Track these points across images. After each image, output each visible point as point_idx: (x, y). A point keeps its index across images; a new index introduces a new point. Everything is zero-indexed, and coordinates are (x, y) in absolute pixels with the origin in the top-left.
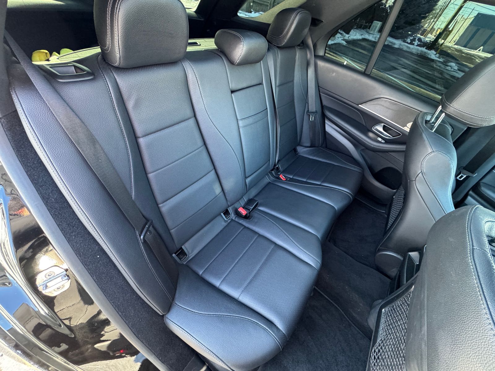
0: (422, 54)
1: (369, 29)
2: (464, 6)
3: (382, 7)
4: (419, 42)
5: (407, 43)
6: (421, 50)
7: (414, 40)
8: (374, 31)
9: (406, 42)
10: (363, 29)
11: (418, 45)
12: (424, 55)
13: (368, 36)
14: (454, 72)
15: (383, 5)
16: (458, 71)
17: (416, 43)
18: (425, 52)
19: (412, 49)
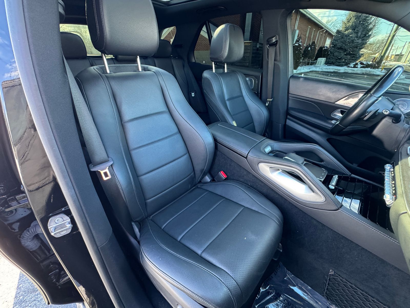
0: (367, 73)
1: (316, 64)
2: (396, 35)
3: (324, 49)
4: (362, 65)
5: (351, 67)
6: (365, 70)
7: (357, 64)
8: (320, 64)
9: (349, 67)
10: (311, 65)
11: (361, 67)
12: (370, 73)
13: (315, 69)
14: (400, 80)
15: (325, 47)
16: (405, 79)
17: (359, 66)
18: (370, 71)
19: (357, 70)
